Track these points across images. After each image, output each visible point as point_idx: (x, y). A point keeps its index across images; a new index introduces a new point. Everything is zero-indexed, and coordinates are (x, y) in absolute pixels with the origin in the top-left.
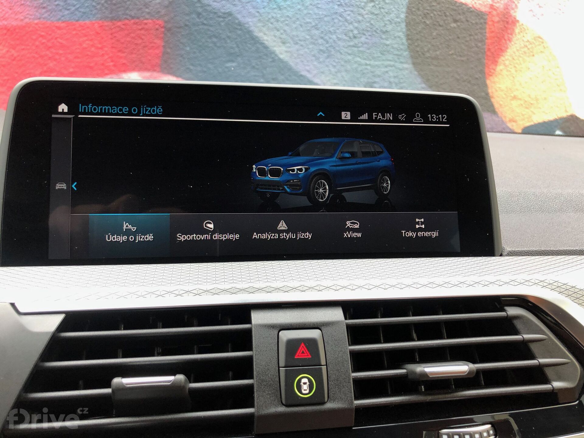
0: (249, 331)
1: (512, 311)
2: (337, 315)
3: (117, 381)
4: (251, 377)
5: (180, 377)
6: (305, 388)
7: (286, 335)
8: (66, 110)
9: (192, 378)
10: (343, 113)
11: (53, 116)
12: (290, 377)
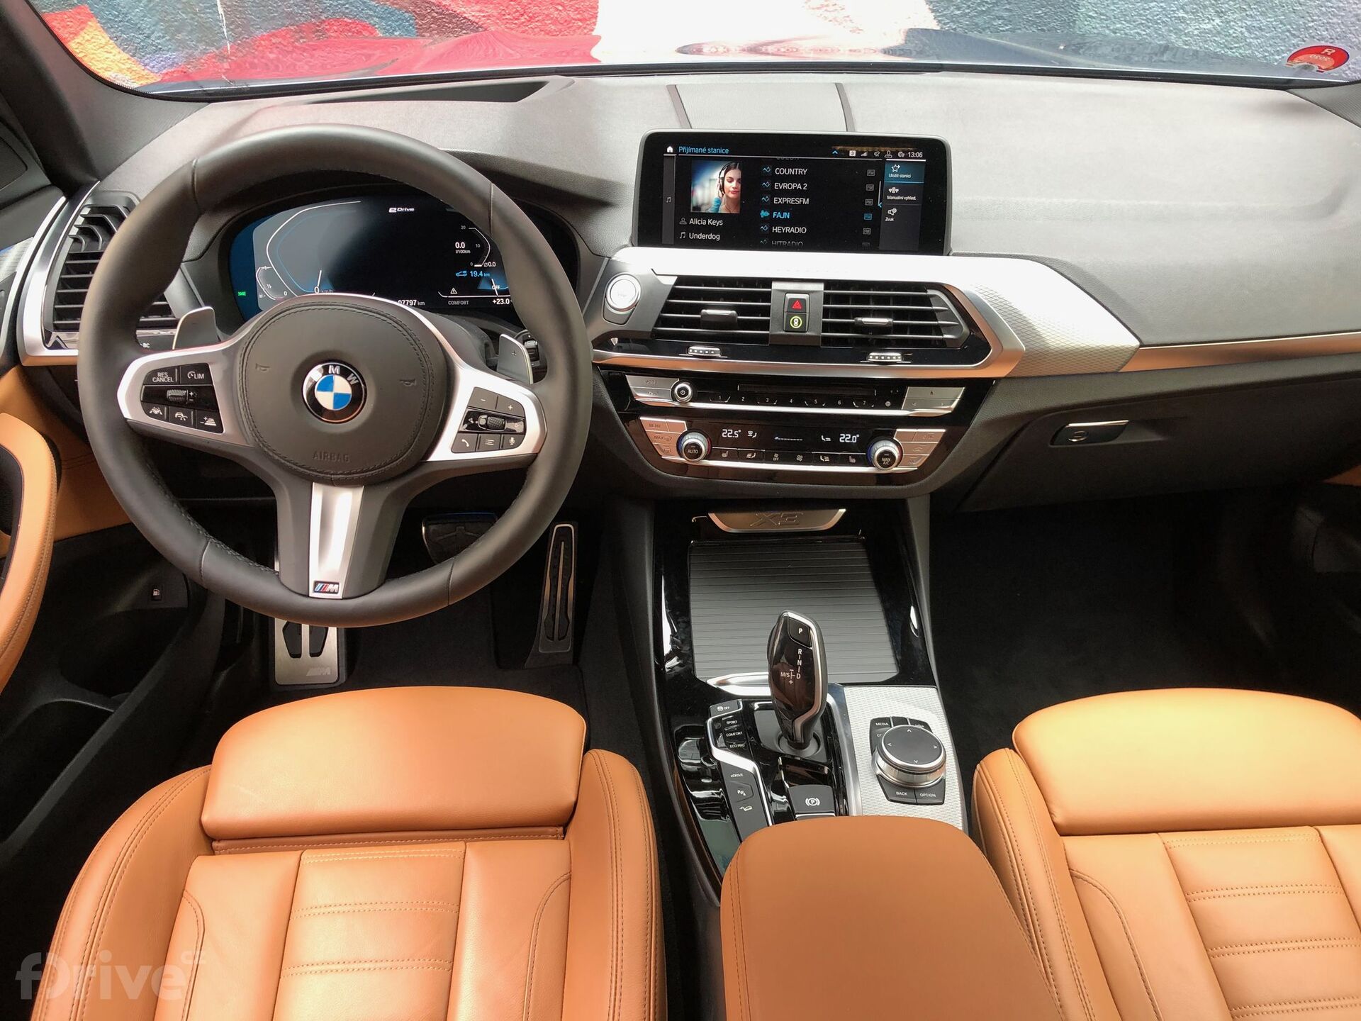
0: (770, 292)
1: (930, 292)
2: (820, 287)
3: (704, 311)
4: (769, 316)
5: (734, 312)
6: (796, 323)
7: (789, 296)
8: (672, 151)
9: (739, 314)
10: (851, 152)
11: (665, 155)
12: (789, 317)
